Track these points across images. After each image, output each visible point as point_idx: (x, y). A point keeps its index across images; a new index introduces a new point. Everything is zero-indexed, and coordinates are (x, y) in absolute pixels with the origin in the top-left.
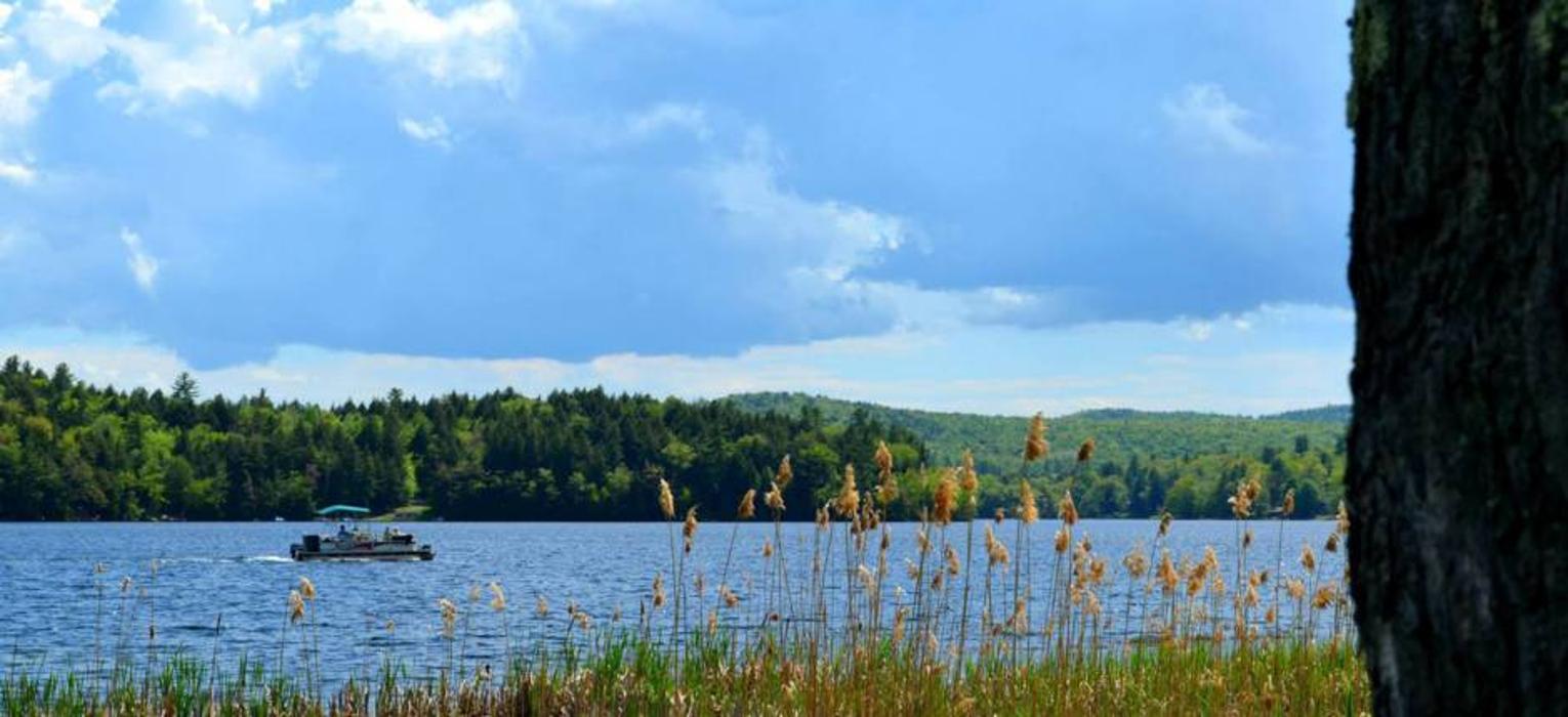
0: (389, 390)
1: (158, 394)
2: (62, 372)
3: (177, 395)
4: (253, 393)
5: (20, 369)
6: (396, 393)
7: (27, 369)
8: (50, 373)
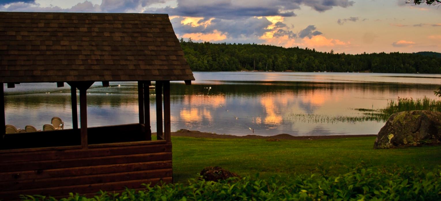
0: (364, 52)
1: (329, 53)
2: (314, 49)
3: (331, 53)
4: (342, 53)
5: (308, 49)
6: (365, 53)
7: (309, 49)
8: (312, 50)
